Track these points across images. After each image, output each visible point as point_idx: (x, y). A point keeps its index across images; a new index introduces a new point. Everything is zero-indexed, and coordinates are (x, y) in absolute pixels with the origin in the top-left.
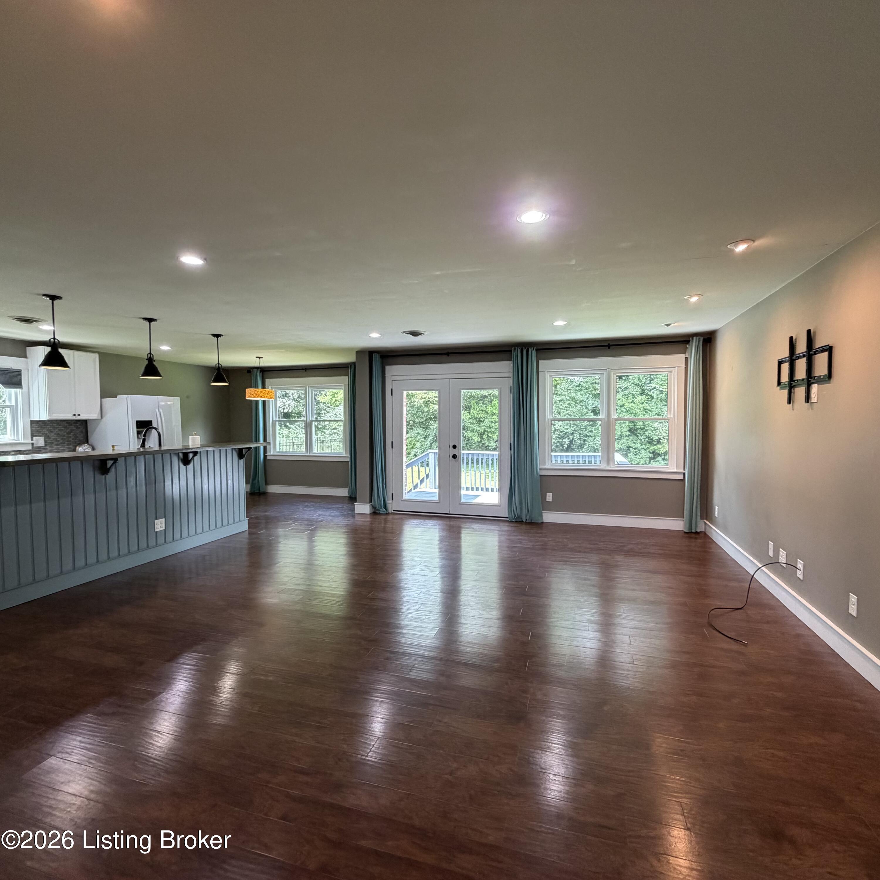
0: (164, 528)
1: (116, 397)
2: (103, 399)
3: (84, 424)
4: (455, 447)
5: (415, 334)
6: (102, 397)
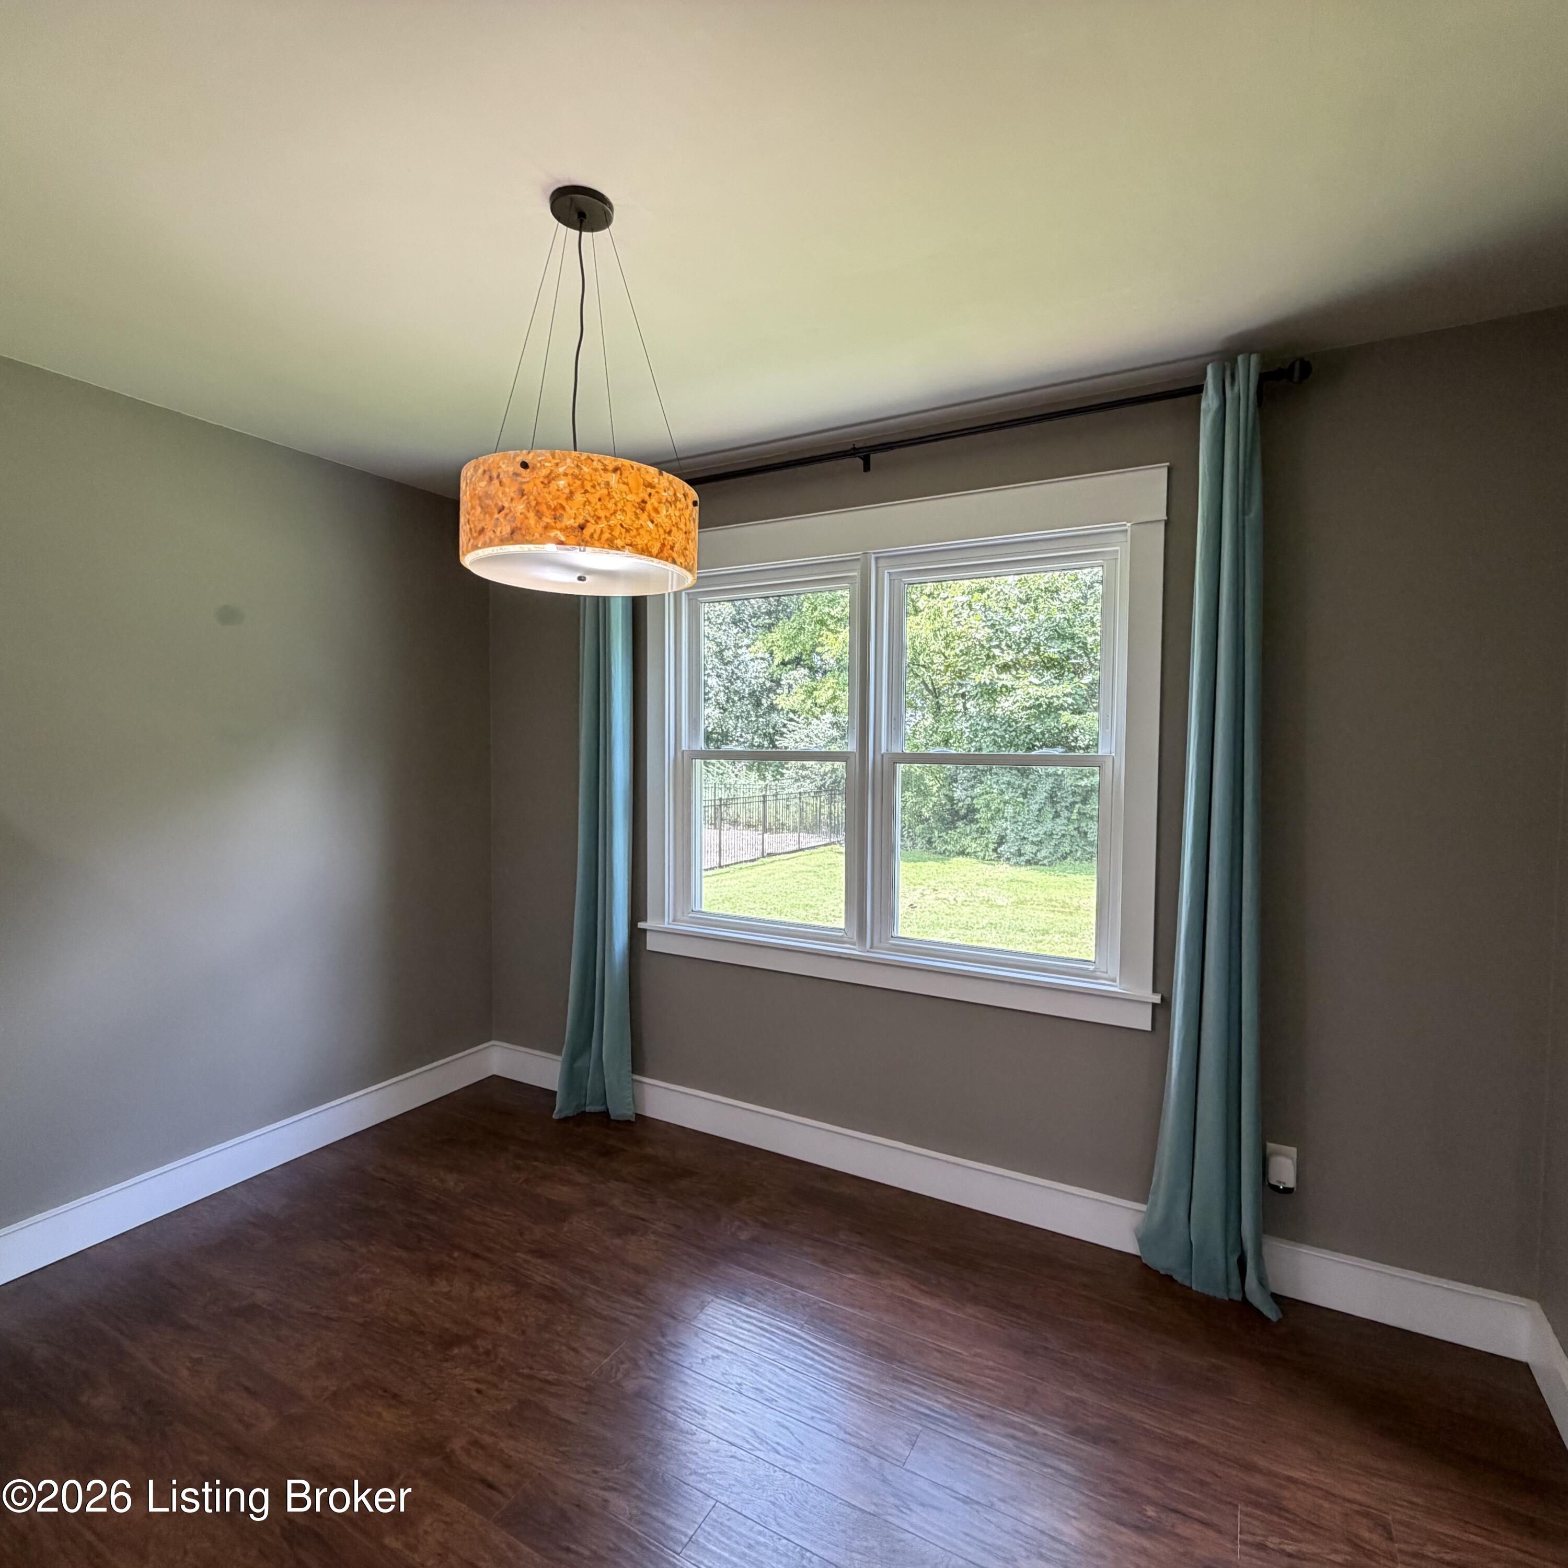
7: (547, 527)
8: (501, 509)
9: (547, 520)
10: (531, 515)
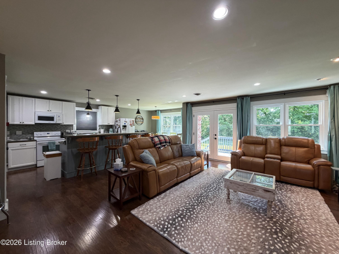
3: (111, 126)
4: (216, 135)
5: (198, 94)
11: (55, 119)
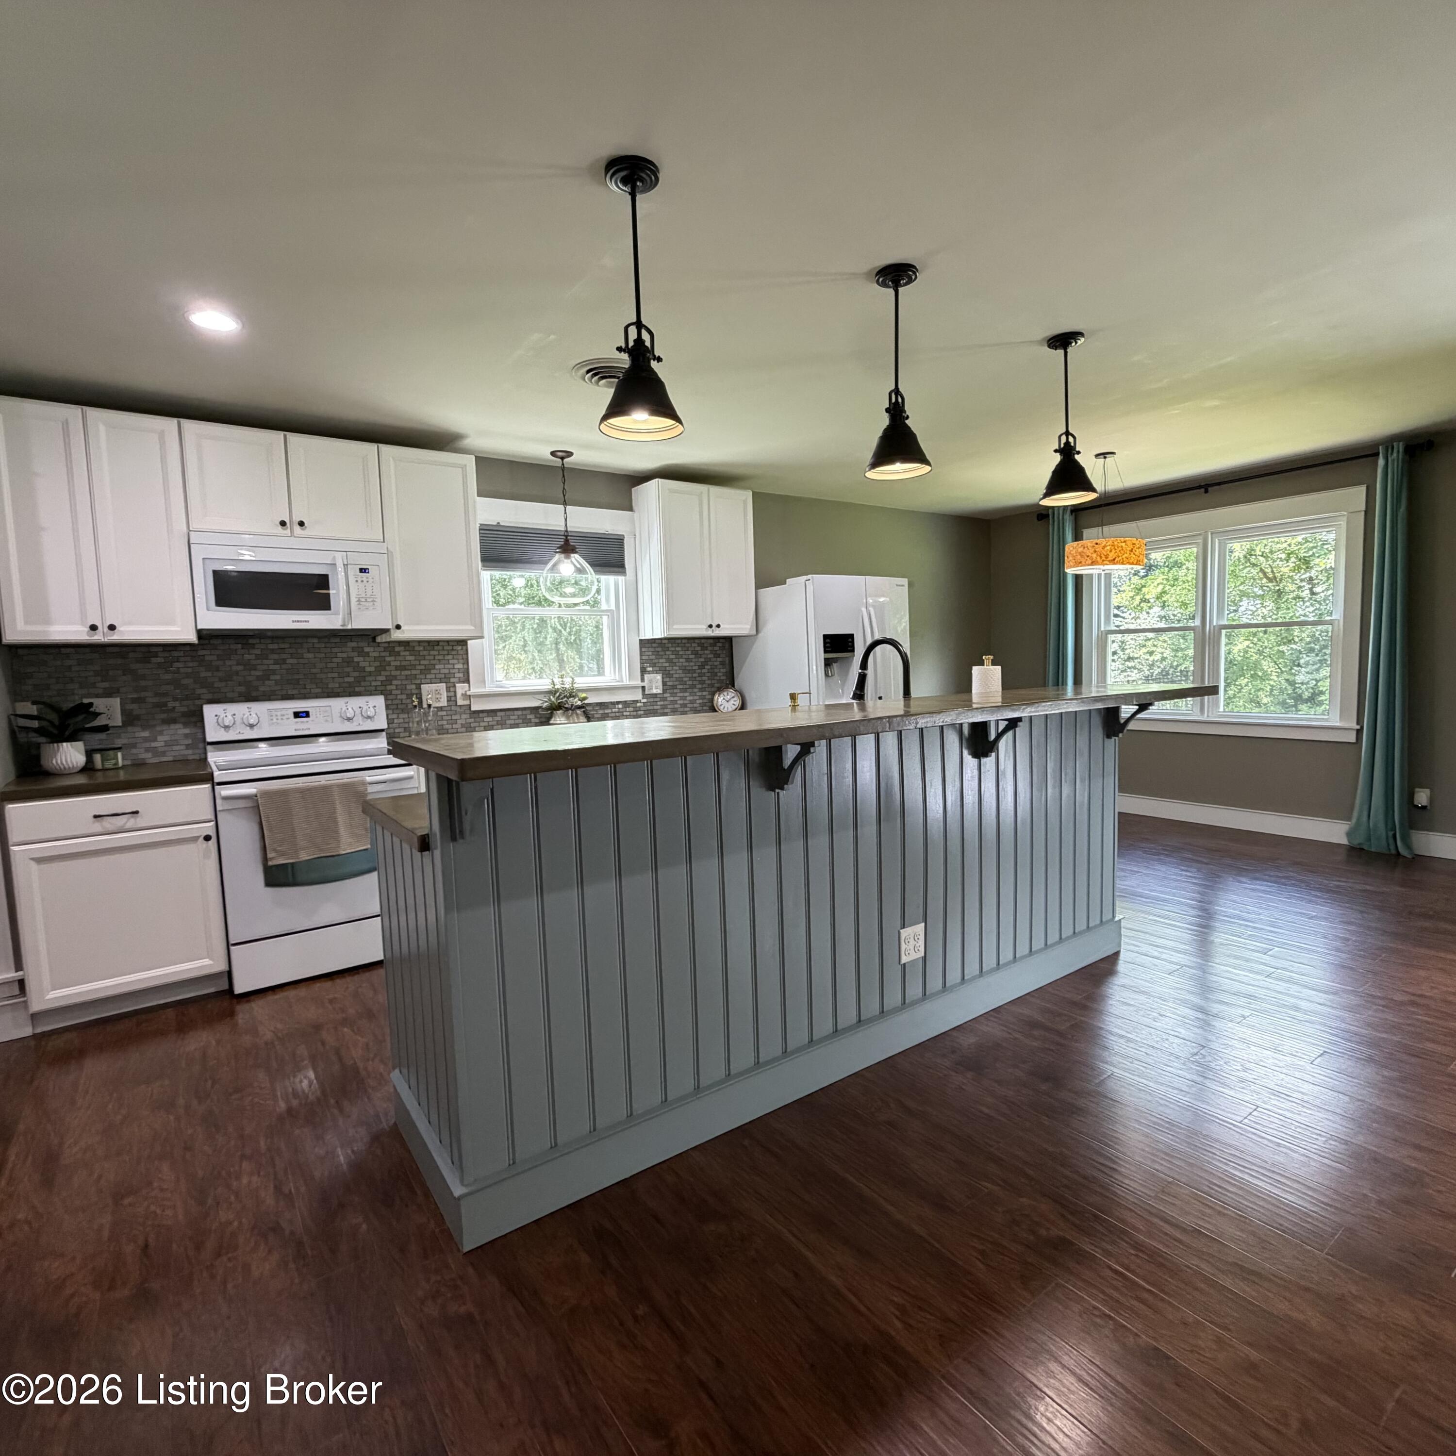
0: (923, 954)
1: (785, 583)
2: (761, 591)
3: (727, 646)
6: (758, 587)
7: (1103, 561)
8: (1088, 556)
9: (1104, 558)
10: (1098, 558)
11: (337, 592)
